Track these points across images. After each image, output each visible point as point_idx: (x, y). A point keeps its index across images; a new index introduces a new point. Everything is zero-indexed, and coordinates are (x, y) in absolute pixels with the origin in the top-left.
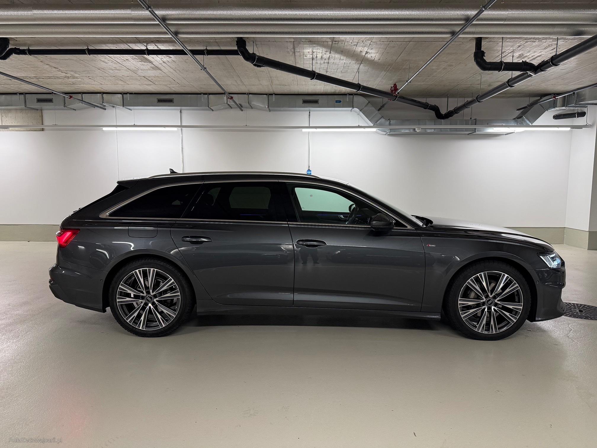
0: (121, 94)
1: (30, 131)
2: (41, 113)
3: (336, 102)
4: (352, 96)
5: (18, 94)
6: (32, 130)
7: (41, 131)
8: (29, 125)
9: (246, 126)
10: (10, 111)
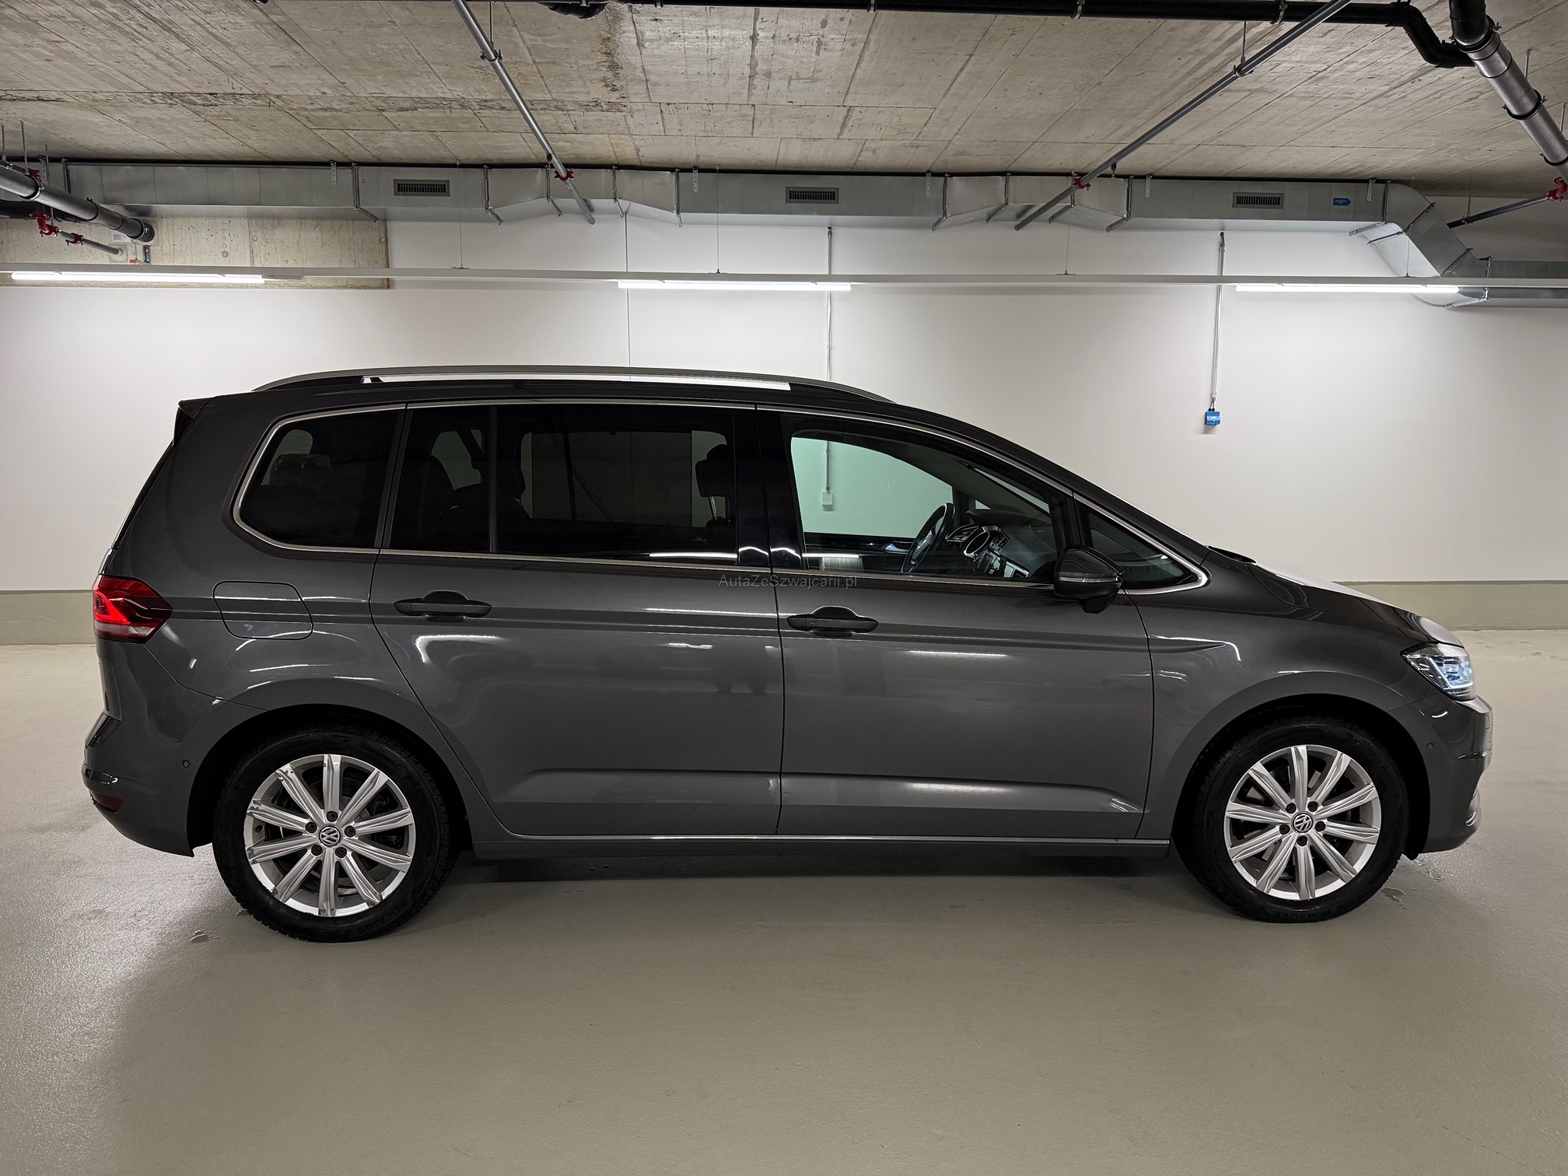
0: (672, 170)
1: (345, 287)
2: (383, 229)
3: (1335, 204)
4: (1383, 186)
5: (334, 168)
6: (354, 284)
7: (382, 287)
8: (343, 266)
9: (1066, 274)
10: (279, 224)
